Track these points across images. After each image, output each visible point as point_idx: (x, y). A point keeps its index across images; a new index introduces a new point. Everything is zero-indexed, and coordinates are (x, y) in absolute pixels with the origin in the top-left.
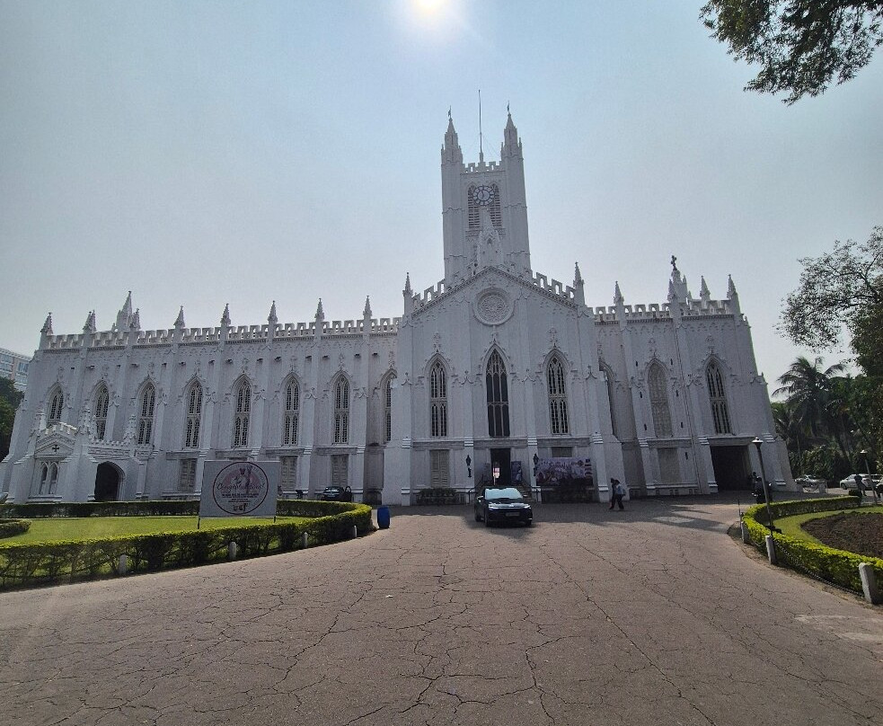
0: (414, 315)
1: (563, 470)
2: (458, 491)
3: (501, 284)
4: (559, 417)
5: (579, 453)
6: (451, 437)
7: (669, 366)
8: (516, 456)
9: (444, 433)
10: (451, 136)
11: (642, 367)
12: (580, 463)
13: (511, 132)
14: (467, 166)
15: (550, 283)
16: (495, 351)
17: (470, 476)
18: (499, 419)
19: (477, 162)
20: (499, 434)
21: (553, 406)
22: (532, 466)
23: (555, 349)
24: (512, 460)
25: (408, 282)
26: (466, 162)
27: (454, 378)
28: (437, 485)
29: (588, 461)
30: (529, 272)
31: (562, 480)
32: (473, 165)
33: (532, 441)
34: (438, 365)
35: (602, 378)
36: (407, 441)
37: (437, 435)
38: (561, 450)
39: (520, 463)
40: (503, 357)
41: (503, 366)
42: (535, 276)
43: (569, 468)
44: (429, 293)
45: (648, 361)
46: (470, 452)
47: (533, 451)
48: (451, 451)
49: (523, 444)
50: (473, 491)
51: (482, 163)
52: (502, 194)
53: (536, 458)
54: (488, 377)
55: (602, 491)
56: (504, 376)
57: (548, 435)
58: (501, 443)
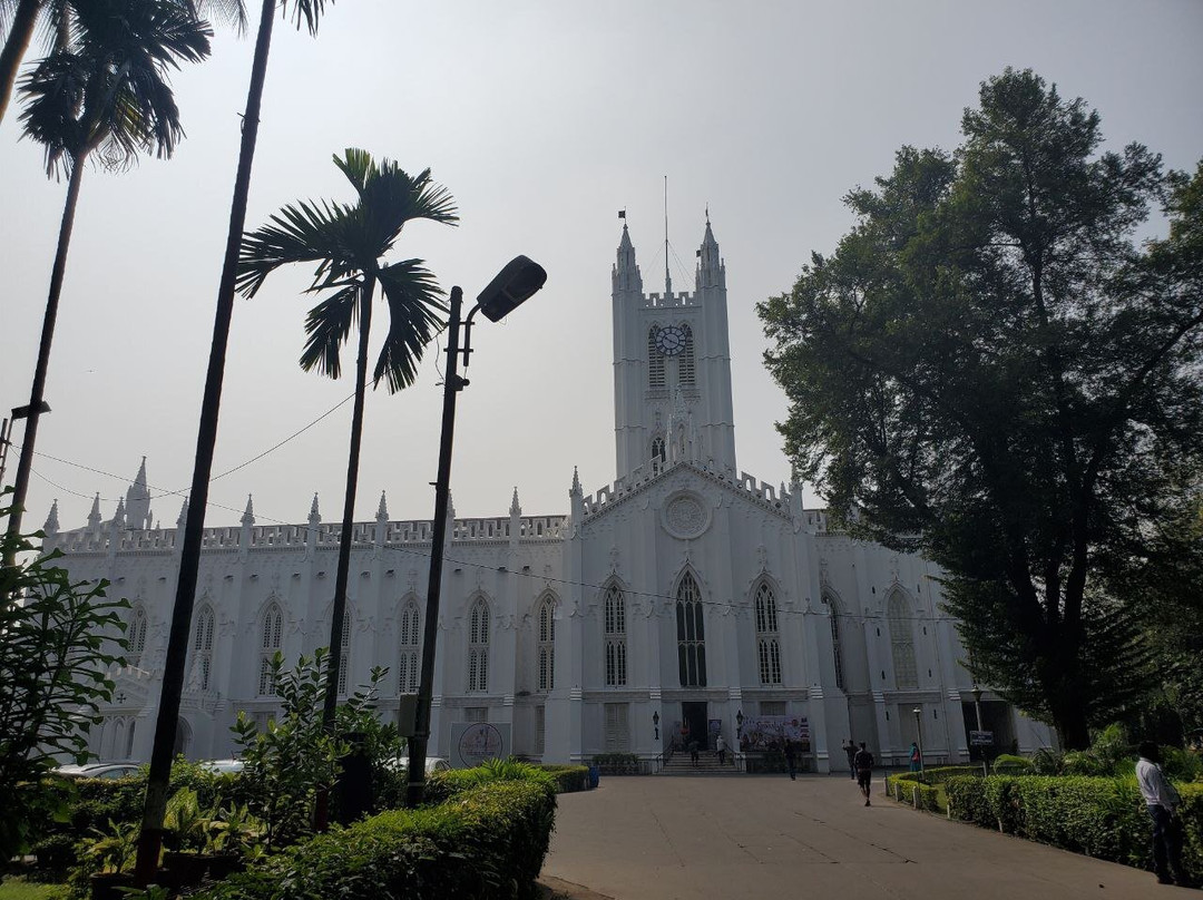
0: (584, 524)
1: (773, 732)
2: (641, 757)
3: (697, 485)
4: (770, 663)
5: (794, 710)
6: (631, 687)
7: (915, 594)
8: (714, 712)
9: (623, 681)
10: (626, 252)
11: (880, 595)
12: (795, 723)
13: (709, 250)
14: (648, 297)
15: (759, 487)
16: (688, 573)
17: (657, 738)
18: (692, 665)
19: (662, 291)
20: (693, 683)
21: (762, 648)
22: (735, 725)
23: (765, 573)
24: (709, 718)
25: (576, 478)
26: (647, 291)
27: (635, 608)
28: (614, 751)
29: (804, 720)
30: (732, 469)
31: (773, 745)
32: (656, 295)
33: (735, 693)
34: (615, 590)
35: (825, 611)
36: (576, 693)
37: (613, 683)
38: (772, 706)
39: (720, 722)
40: (698, 582)
41: (698, 594)
42: (739, 477)
43: (781, 729)
44: (603, 495)
45: (888, 586)
46: (657, 707)
47: (737, 707)
48: (632, 705)
49: (724, 696)
50: (662, 757)
51: (669, 294)
52: (696, 338)
53: (739, 716)
54: (679, 607)
55: (820, 759)
56: (699, 607)
57: (755, 684)
58: (694, 695)
